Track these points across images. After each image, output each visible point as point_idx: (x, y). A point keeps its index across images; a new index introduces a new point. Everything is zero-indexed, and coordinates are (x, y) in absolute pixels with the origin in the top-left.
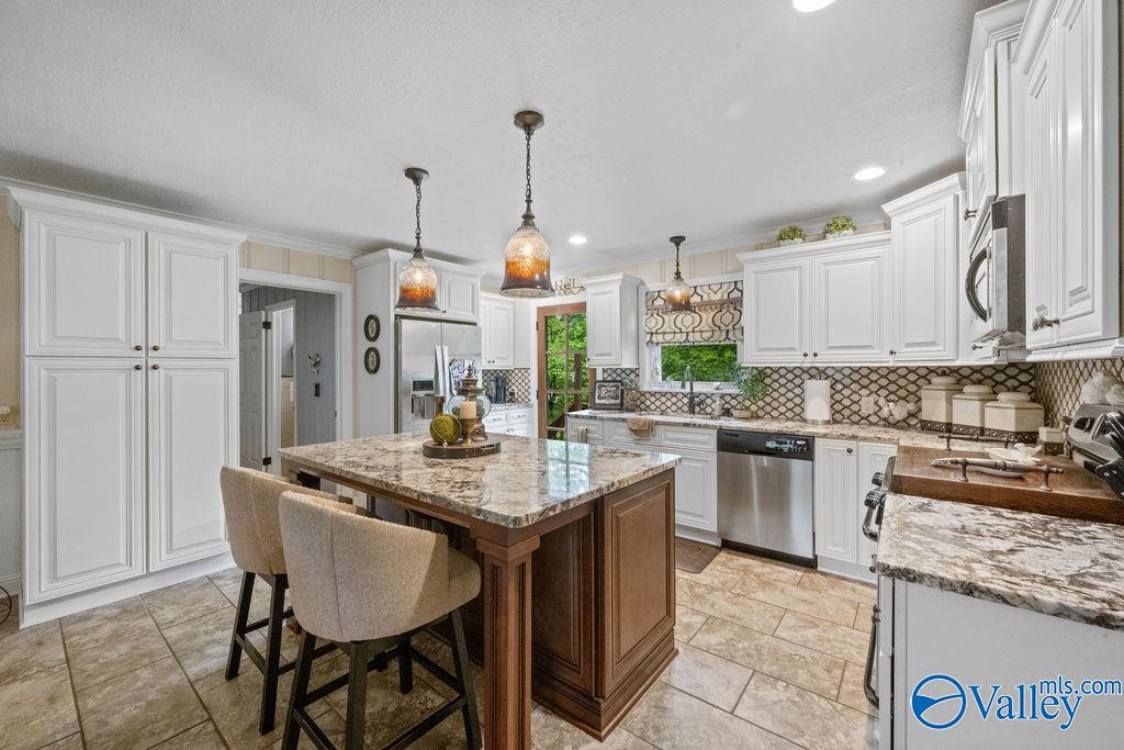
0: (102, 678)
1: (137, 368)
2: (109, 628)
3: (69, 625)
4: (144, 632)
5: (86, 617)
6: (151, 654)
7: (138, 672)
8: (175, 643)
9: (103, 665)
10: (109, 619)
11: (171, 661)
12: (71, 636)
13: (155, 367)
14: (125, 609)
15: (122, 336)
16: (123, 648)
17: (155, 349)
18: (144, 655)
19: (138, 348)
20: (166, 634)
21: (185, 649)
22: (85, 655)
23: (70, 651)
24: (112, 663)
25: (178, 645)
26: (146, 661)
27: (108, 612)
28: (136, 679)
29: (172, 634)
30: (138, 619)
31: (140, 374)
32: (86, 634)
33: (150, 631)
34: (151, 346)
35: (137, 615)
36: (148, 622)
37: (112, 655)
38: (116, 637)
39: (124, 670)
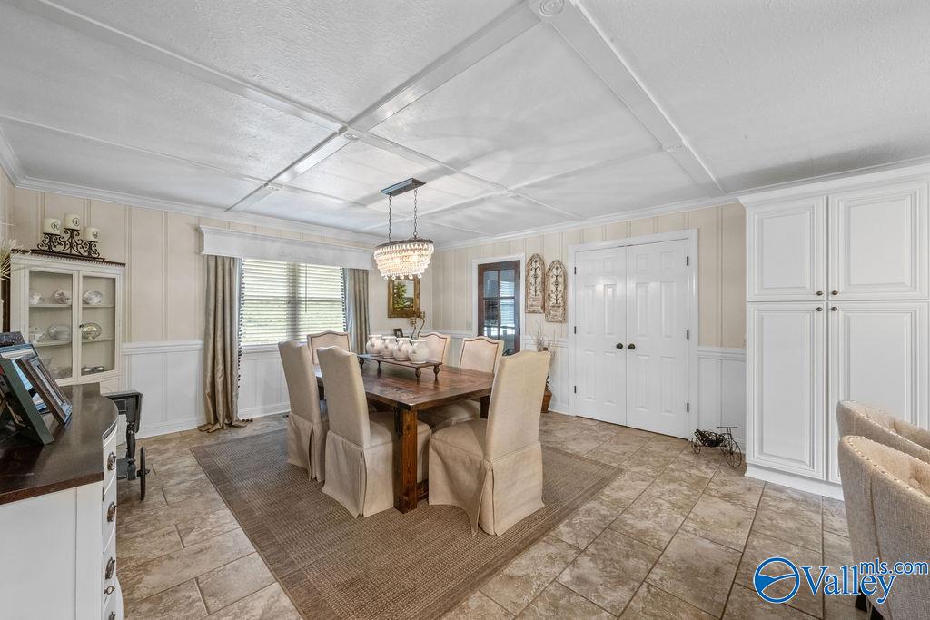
0: (769, 533)
1: (819, 309)
2: (788, 505)
3: (770, 489)
4: (810, 524)
5: (780, 490)
6: (806, 540)
7: (792, 546)
8: (829, 546)
9: (773, 525)
10: (794, 500)
11: (818, 556)
12: (766, 496)
13: (834, 309)
14: (807, 500)
15: (807, 285)
16: (791, 524)
17: (834, 293)
18: (802, 539)
19: (819, 294)
20: (827, 536)
21: (834, 557)
22: (767, 512)
23: (761, 504)
24: (780, 528)
25: (830, 550)
26: (801, 543)
27: (795, 495)
28: (788, 550)
29: (831, 539)
30: (811, 511)
31: (822, 315)
32: (775, 500)
33: (815, 525)
34: (830, 291)
35: (812, 508)
36: (817, 518)
37: (782, 524)
38: (790, 514)
39: (784, 538)
